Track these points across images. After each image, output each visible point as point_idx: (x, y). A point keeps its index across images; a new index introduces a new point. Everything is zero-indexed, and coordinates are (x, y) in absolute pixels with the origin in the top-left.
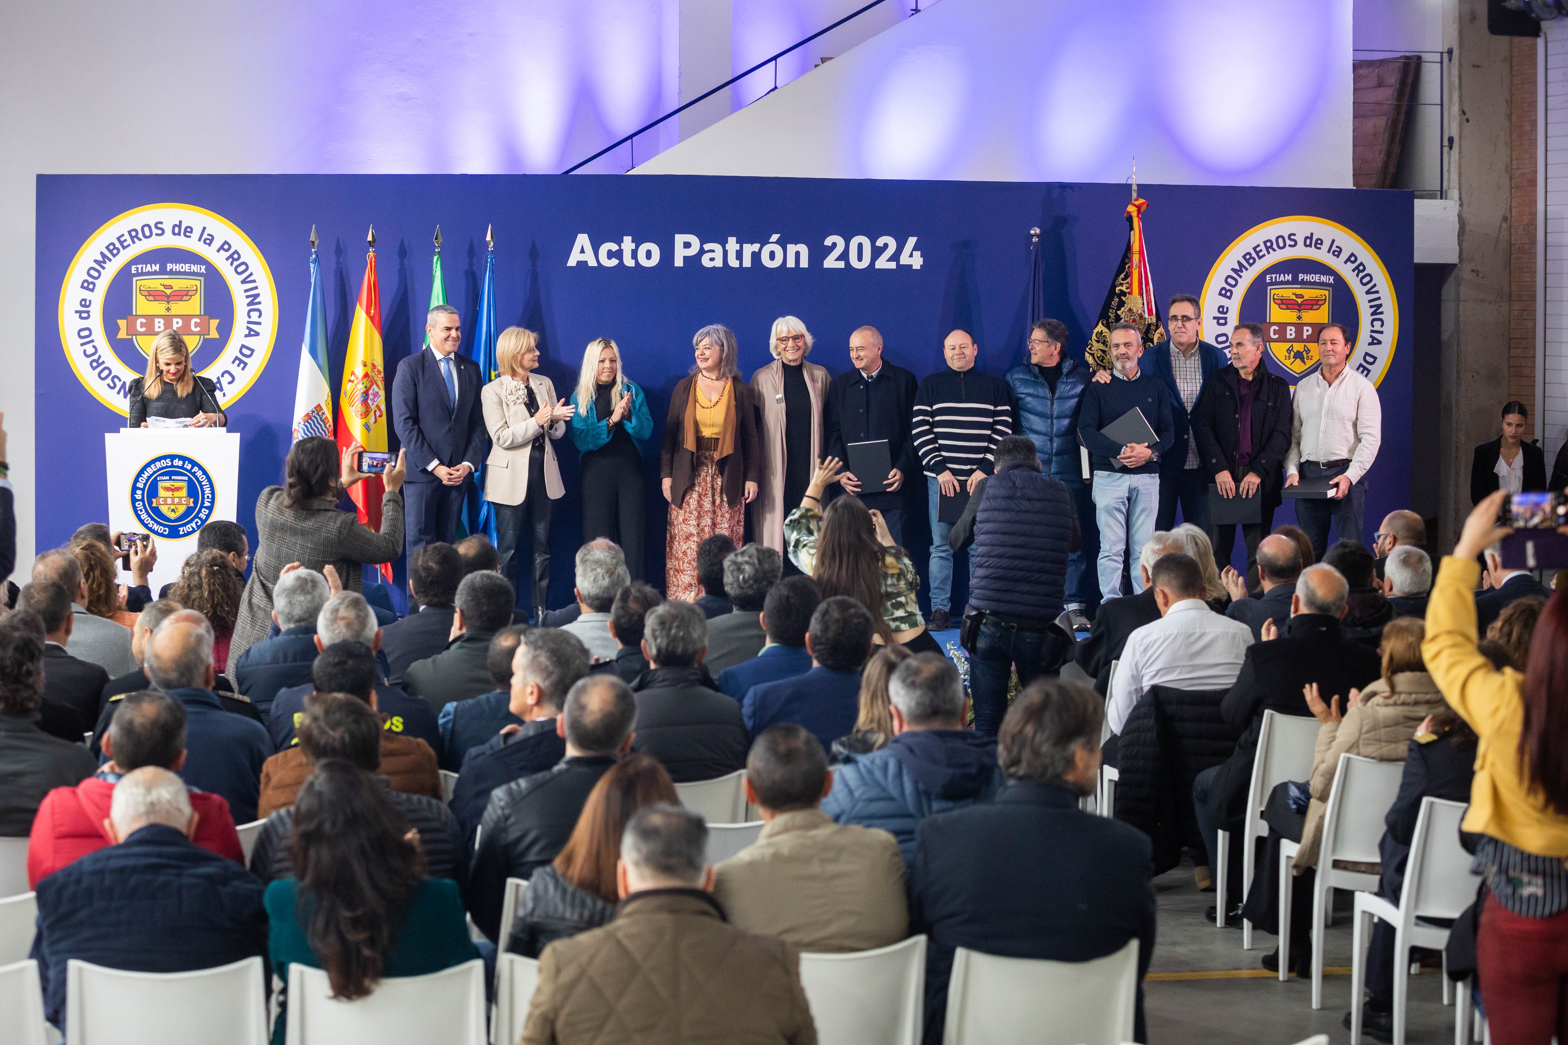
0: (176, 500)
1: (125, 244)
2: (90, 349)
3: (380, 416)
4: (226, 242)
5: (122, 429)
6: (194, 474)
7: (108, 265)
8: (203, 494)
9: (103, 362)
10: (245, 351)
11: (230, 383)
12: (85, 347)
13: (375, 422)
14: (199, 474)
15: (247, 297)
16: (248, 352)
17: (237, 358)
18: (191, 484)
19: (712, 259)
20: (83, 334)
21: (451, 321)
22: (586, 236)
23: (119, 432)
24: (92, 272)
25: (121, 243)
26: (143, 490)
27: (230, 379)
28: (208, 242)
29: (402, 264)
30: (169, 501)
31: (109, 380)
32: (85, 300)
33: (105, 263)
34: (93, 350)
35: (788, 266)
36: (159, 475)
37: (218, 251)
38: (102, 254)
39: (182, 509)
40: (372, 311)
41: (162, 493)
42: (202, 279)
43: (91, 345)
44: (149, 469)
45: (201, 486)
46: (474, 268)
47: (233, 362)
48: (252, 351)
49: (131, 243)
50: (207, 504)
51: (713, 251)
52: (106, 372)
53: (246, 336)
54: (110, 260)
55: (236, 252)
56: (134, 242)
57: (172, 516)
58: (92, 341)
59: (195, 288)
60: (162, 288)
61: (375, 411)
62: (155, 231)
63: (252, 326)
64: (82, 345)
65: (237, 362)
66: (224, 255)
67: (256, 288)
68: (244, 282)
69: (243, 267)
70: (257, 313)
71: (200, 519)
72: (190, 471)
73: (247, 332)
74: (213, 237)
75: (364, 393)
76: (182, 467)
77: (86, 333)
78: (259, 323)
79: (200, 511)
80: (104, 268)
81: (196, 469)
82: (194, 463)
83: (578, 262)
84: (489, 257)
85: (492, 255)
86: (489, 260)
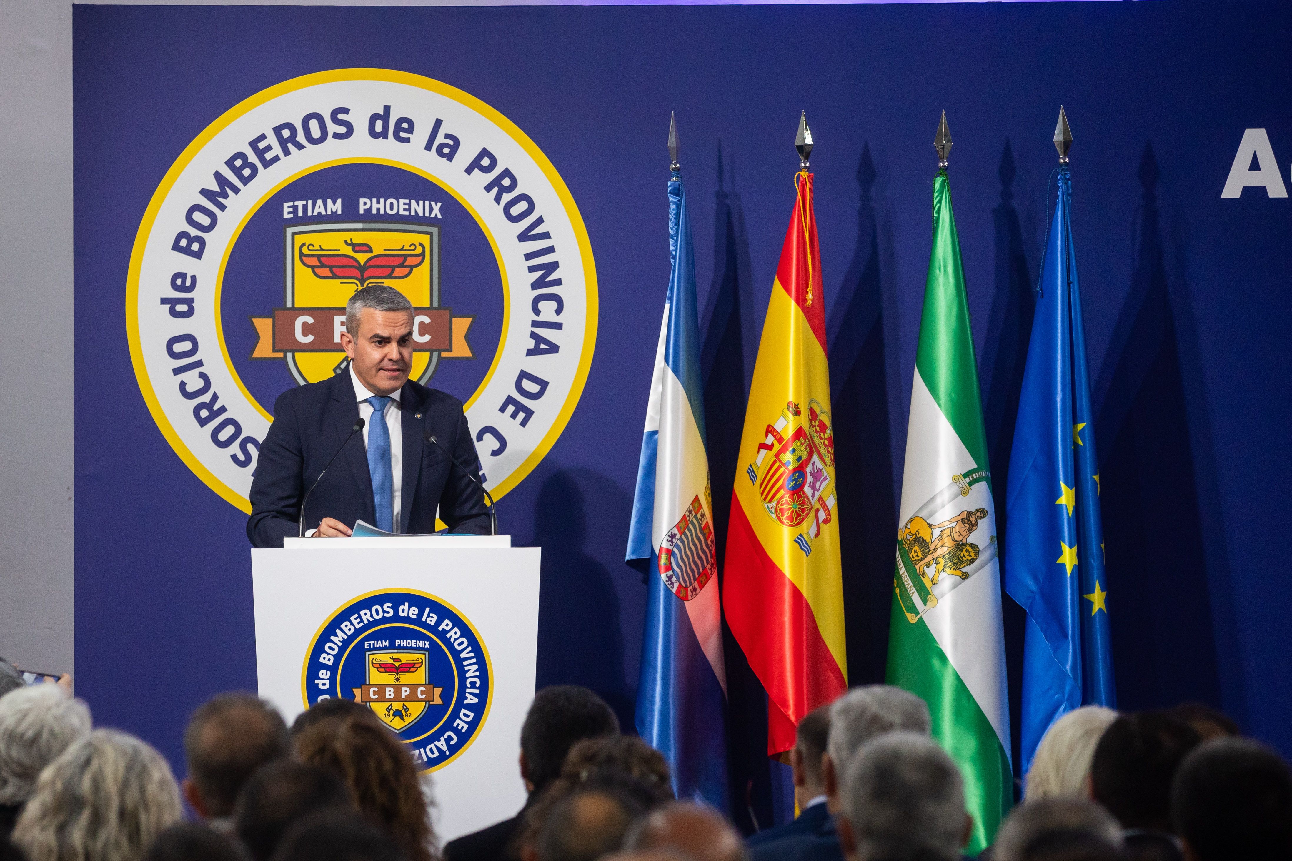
0: (405, 692)
1: (269, 156)
2: (193, 382)
3: (826, 521)
4: (485, 153)
5: (287, 541)
6: (443, 635)
7: (231, 201)
8: (463, 679)
9: (223, 409)
10: (527, 385)
11: (495, 453)
12: (184, 376)
13: (817, 535)
14: (454, 634)
15: (532, 269)
16: (533, 388)
17: (510, 400)
18: (435, 655)
20: (178, 348)
22: (1261, 133)
23: (281, 546)
24: (198, 217)
25: (260, 154)
26: (333, 669)
27: (496, 445)
28: (446, 151)
29: (865, 198)
30: (390, 693)
31: (235, 448)
32: (183, 276)
33: (226, 196)
34: (201, 384)
36: (368, 638)
37: (469, 171)
38: (218, 176)
39: (416, 710)
40: (810, 296)
41: (375, 676)
42: (435, 230)
43: (196, 372)
44: (346, 626)
45: (459, 661)
46: (1014, 202)
47: (503, 409)
48: (544, 385)
49: (281, 155)
50: (471, 700)
52: (229, 430)
53: (530, 353)
54: (236, 191)
55: (507, 173)
56: (287, 153)
57: (397, 724)
58: (199, 363)
59: (419, 250)
60: (348, 251)
61: (817, 511)
62: (332, 128)
63: (543, 332)
64: (177, 371)
65: (511, 409)
66: (482, 179)
67: (551, 250)
68: (524, 237)
69: (523, 206)
70: (554, 305)
71: (457, 731)
72: (433, 629)
73: (531, 344)
74: (457, 142)
75: (795, 470)
76: (418, 621)
77: (186, 346)
78: (558, 326)
79: (455, 715)
80: (223, 208)
81: (446, 624)
82: (443, 612)
83: (1246, 190)
84: (1061, 178)
85: (1066, 172)
86: (1060, 184)
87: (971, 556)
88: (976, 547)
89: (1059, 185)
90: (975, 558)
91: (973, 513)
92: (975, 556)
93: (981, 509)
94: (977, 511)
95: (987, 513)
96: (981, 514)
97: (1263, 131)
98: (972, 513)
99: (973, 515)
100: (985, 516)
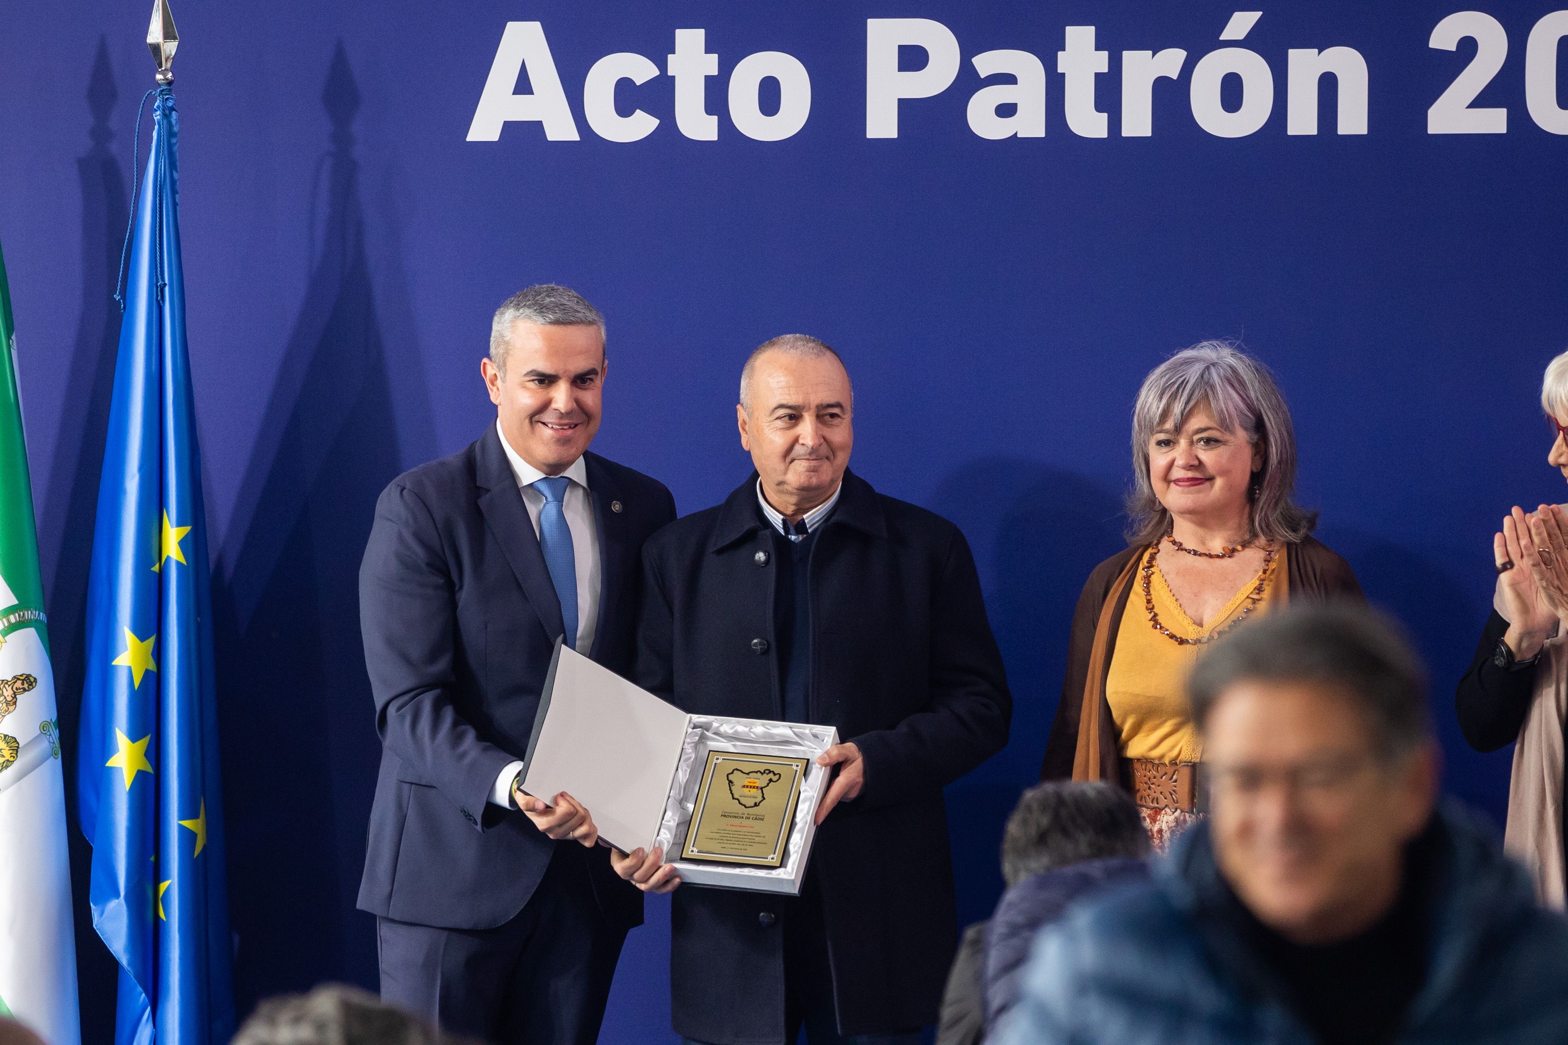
19: (1006, 110)
21: (554, 350)
22: (534, 29)
35: (1293, 129)
46: (114, 147)
51: (1009, 79)
83: (508, 126)
84: (158, 107)
85: (167, 96)
86: (157, 116)
87: (4, 757)
88: (13, 740)
89: (155, 118)
90: (12, 759)
91: (8, 681)
92: (11, 756)
93: (25, 676)
94: (16, 678)
95: (36, 683)
96: (23, 684)
97: (537, 25)
98: (7, 683)
99: (9, 686)
100: (31, 687)
